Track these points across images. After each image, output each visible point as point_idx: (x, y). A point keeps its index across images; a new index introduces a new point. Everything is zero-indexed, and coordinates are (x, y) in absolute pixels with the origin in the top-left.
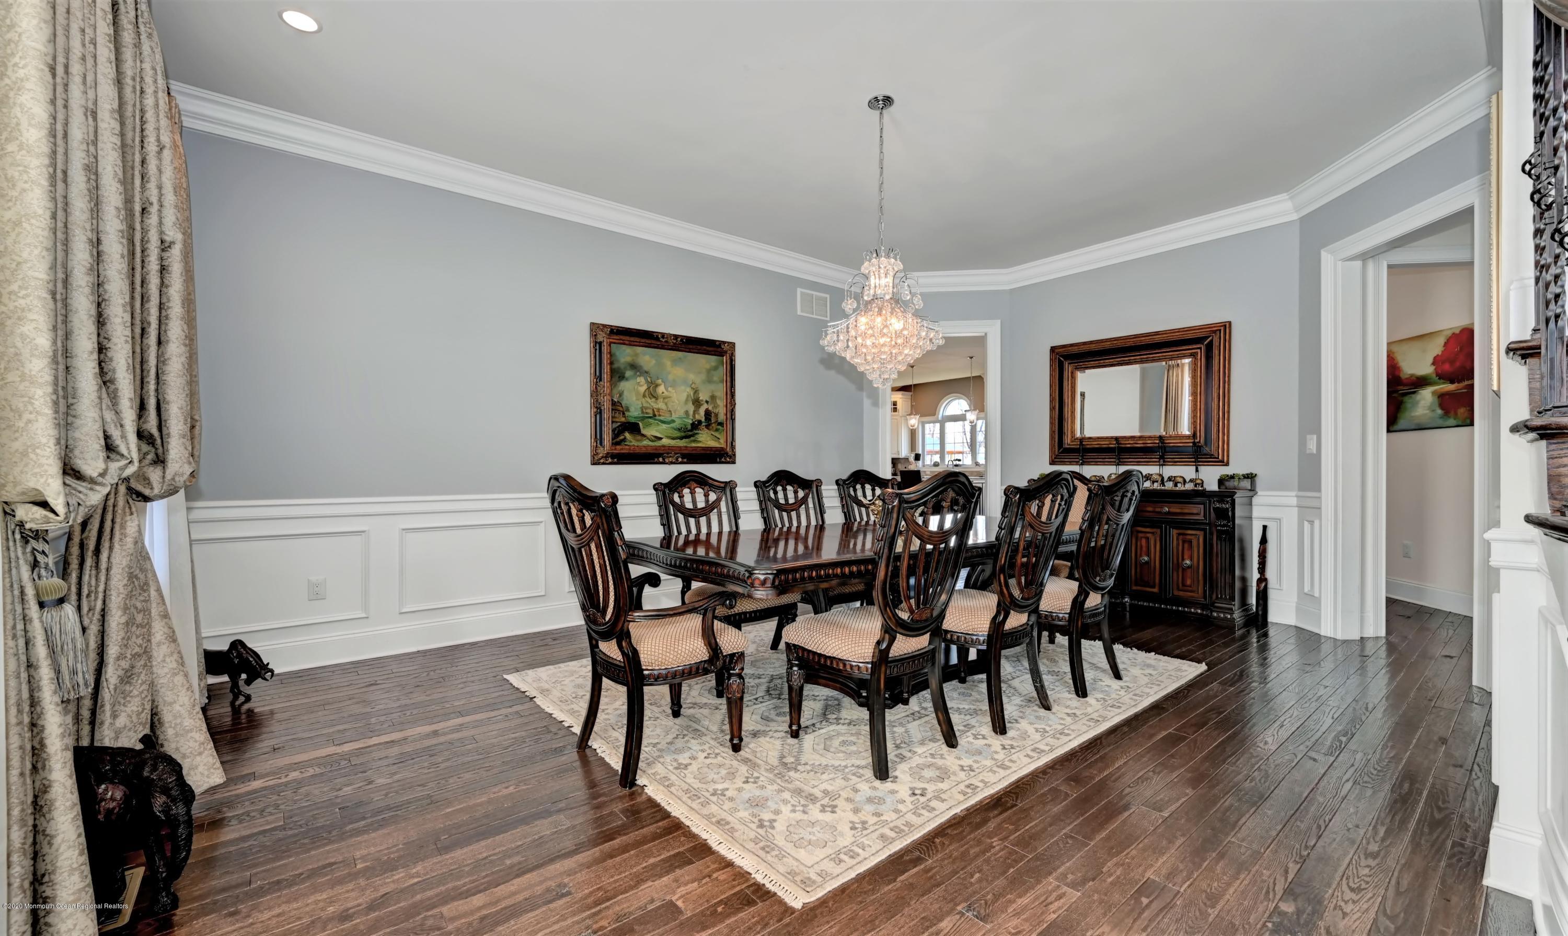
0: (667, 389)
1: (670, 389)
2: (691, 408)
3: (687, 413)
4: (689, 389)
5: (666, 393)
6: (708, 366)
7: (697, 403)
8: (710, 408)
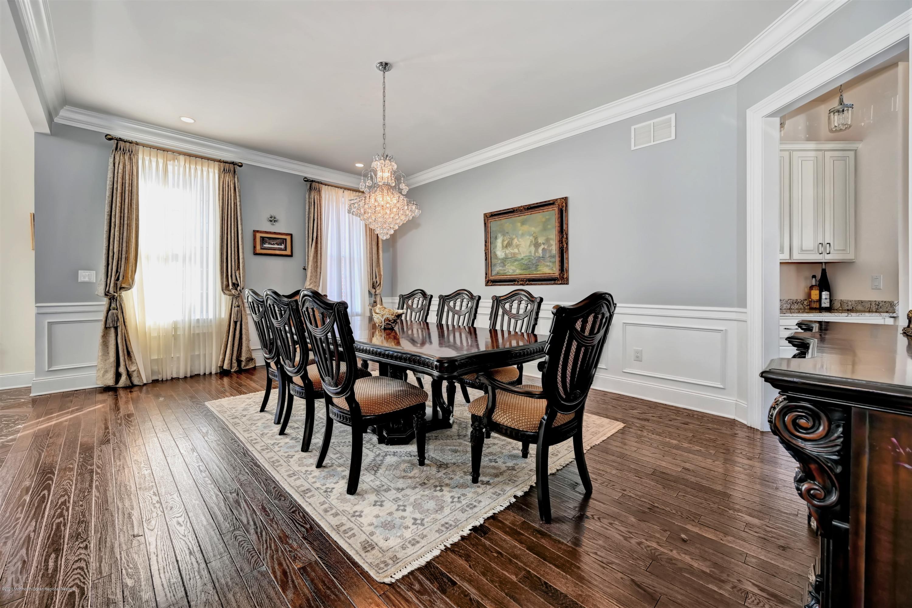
0: (518, 240)
1: (520, 240)
2: (533, 249)
3: (530, 252)
4: (531, 238)
5: (518, 243)
6: (544, 220)
7: (537, 245)
8: (546, 247)
